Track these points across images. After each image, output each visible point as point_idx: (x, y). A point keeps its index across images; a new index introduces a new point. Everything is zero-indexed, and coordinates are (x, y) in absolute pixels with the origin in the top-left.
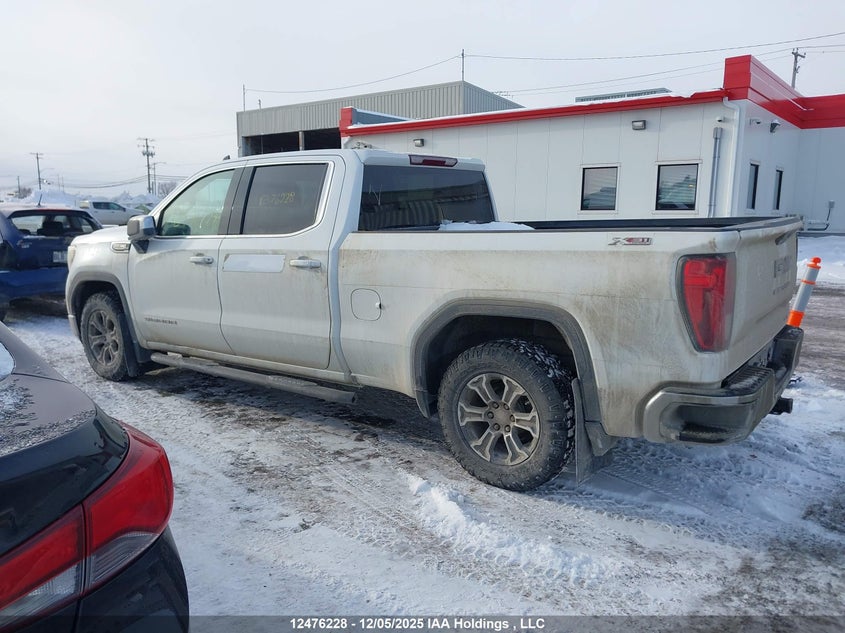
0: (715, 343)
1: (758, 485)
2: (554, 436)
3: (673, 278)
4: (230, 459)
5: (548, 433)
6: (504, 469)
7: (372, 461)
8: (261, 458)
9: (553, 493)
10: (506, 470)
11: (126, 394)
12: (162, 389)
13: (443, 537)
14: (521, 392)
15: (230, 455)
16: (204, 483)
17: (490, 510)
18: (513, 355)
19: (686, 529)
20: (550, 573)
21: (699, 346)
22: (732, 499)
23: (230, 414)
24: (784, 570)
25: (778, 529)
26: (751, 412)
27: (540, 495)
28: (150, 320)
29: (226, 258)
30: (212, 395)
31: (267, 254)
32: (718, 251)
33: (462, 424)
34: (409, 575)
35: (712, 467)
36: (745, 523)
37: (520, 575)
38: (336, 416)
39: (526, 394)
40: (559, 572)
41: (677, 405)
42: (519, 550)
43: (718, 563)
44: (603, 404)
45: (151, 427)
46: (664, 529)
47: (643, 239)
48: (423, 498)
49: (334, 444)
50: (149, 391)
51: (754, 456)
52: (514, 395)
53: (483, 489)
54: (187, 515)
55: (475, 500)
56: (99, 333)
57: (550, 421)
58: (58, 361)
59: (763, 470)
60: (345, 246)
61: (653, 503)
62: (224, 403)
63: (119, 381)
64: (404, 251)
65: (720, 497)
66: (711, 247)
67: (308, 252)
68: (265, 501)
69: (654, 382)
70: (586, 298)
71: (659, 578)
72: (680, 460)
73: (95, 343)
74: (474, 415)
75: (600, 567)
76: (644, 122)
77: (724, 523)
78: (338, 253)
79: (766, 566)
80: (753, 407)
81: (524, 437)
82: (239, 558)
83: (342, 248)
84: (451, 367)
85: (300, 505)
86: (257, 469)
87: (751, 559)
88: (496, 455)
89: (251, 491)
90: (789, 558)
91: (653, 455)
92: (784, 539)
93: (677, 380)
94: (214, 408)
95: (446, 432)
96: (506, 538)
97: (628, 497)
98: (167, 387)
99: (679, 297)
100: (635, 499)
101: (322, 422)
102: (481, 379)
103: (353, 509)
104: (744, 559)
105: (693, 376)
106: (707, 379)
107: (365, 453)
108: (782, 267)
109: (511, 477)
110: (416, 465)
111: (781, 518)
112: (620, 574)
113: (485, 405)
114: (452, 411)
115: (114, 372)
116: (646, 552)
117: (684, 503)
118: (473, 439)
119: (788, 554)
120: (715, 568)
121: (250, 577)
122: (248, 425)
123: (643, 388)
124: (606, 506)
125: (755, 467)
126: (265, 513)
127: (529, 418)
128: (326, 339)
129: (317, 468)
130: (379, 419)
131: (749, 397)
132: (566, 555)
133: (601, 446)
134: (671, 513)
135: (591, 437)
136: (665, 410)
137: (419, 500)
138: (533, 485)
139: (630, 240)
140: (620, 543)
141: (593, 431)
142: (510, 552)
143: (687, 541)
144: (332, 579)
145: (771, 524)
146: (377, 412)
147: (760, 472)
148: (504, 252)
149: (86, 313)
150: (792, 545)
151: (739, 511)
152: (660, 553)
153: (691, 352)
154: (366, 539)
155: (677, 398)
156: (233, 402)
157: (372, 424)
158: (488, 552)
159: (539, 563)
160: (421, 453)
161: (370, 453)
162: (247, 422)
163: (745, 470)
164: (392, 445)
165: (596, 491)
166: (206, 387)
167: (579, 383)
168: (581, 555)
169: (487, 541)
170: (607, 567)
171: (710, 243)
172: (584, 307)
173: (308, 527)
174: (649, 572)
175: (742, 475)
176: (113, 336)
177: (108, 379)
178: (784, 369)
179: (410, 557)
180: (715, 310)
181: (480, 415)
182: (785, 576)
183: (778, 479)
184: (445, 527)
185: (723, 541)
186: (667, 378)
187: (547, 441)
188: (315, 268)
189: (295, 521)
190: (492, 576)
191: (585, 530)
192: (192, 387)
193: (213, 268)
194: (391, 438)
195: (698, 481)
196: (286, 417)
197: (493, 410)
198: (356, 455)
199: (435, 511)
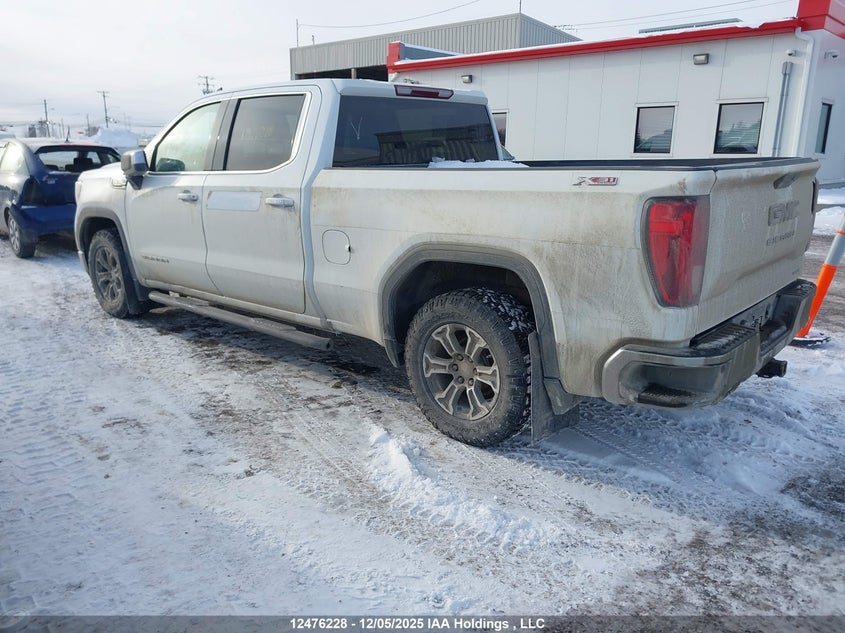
0: (680, 297)
1: (741, 453)
2: (513, 392)
3: (638, 224)
4: (202, 400)
5: (506, 388)
6: (465, 423)
7: (342, 409)
8: (233, 402)
9: (515, 451)
10: (467, 425)
11: (126, 331)
12: (162, 328)
13: (384, 491)
14: (482, 344)
15: (203, 397)
16: (167, 423)
17: (443, 465)
18: (475, 305)
19: (646, 496)
20: (480, 537)
21: (662, 299)
22: (708, 467)
23: (219, 355)
24: (739, 547)
25: (749, 502)
26: (721, 375)
27: (502, 452)
28: (146, 258)
29: (209, 195)
30: (208, 335)
31: (245, 191)
32: (687, 193)
33: (427, 375)
34: (335, 530)
35: (697, 431)
36: (713, 494)
37: (449, 537)
38: (323, 362)
39: (488, 347)
40: (491, 536)
41: (637, 364)
42: (457, 509)
43: (668, 535)
44: (562, 359)
45: (138, 366)
46: (623, 496)
47: (609, 179)
48: (379, 450)
49: (310, 390)
50: (149, 329)
51: (748, 421)
52: (477, 346)
53: (444, 441)
54: (138, 455)
55: (432, 454)
56: (105, 270)
57: (509, 376)
58: (73, 296)
59: (752, 437)
60: (317, 183)
61: (619, 468)
62: (217, 344)
63: (124, 318)
64: (371, 190)
65: (695, 464)
66: (681, 189)
67: (282, 189)
68: (220, 445)
69: (615, 338)
70: (546, 244)
71: (598, 548)
72: (665, 422)
73: (101, 280)
74: (438, 366)
75: (537, 532)
76: (707, 56)
77: (690, 492)
78: (309, 191)
79: (722, 541)
80: (723, 369)
81: (486, 392)
82: (172, 502)
83: (313, 185)
84: (417, 316)
85: (253, 450)
86: (224, 412)
87: (707, 533)
88: (459, 409)
89: (210, 434)
90: (750, 534)
91: (638, 415)
92: (751, 513)
93: (638, 336)
94: (205, 348)
95: (411, 382)
96: (447, 495)
97: (593, 459)
98: (167, 326)
99: (643, 245)
100: (601, 462)
101: (307, 367)
102: (444, 330)
103: (305, 457)
104: (698, 533)
105: (656, 334)
106: (670, 337)
107: (338, 400)
108: (779, 214)
109: (472, 432)
110: (385, 415)
111: (755, 491)
112: (556, 541)
113: (449, 357)
114: (416, 362)
115: (118, 309)
116: (594, 519)
117: (654, 468)
118: (438, 391)
119: (750, 530)
120: (663, 540)
121: (176, 523)
122: (232, 367)
123: (603, 345)
124: (567, 468)
125: (745, 433)
126: (215, 457)
127: (490, 372)
128: (299, 282)
129: (284, 413)
130: (364, 366)
131: (717, 358)
132: (505, 518)
133: (560, 404)
134: (636, 478)
135: (550, 394)
136: (625, 368)
137: (374, 451)
138: (494, 441)
139: (595, 180)
140: (570, 508)
141: (552, 387)
142: (447, 511)
143: (644, 510)
144: (254, 530)
145: (742, 496)
146: (363, 359)
147: (749, 438)
148: (469, 192)
149: (93, 250)
150: (759, 520)
151: (711, 480)
152: (609, 522)
153: (655, 307)
154: (305, 489)
155: (637, 356)
156: (226, 343)
157: (355, 372)
158: (425, 510)
159: (473, 525)
160: (394, 402)
161: (343, 401)
162: (232, 364)
163: (733, 436)
164: (368, 394)
165: (562, 450)
166: (206, 327)
167: (538, 337)
168: (523, 518)
169: (427, 498)
170: (545, 533)
171: (680, 183)
172: (545, 255)
173: (252, 474)
174: (588, 541)
175: (729, 441)
176: (116, 274)
177: (114, 316)
178: (784, 328)
179: (343, 511)
180: (680, 260)
181: (445, 367)
182: (738, 554)
183: (766, 447)
184: (389, 481)
185: (682, 510)
186: (627, 334)
187: (505, 396)
188: (288, 206)
189: (240, 468)
190: (420, 536)
191: (536, 492)
192: (192, 326)
193: (198, 206)
194: (370, 386)
195: (677, 446)
196: (273, 360)
197: (457, 362)
198: (329, 402)
199: (386, 464)
